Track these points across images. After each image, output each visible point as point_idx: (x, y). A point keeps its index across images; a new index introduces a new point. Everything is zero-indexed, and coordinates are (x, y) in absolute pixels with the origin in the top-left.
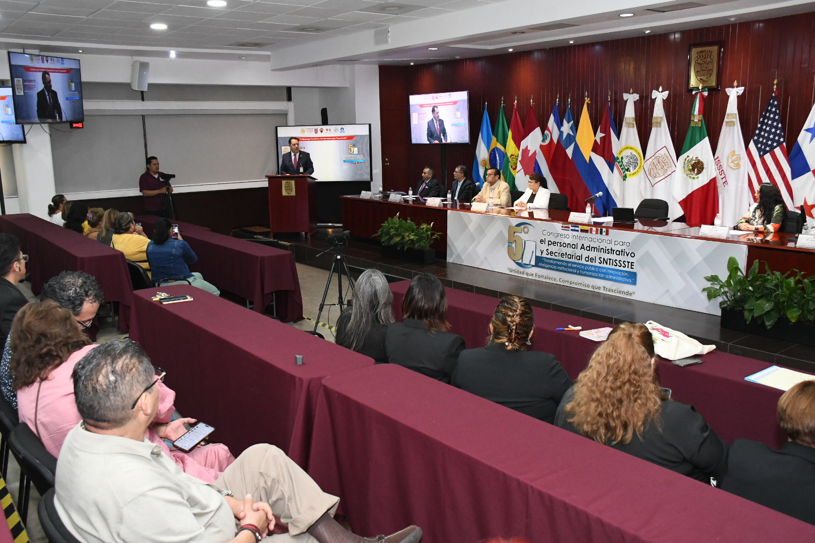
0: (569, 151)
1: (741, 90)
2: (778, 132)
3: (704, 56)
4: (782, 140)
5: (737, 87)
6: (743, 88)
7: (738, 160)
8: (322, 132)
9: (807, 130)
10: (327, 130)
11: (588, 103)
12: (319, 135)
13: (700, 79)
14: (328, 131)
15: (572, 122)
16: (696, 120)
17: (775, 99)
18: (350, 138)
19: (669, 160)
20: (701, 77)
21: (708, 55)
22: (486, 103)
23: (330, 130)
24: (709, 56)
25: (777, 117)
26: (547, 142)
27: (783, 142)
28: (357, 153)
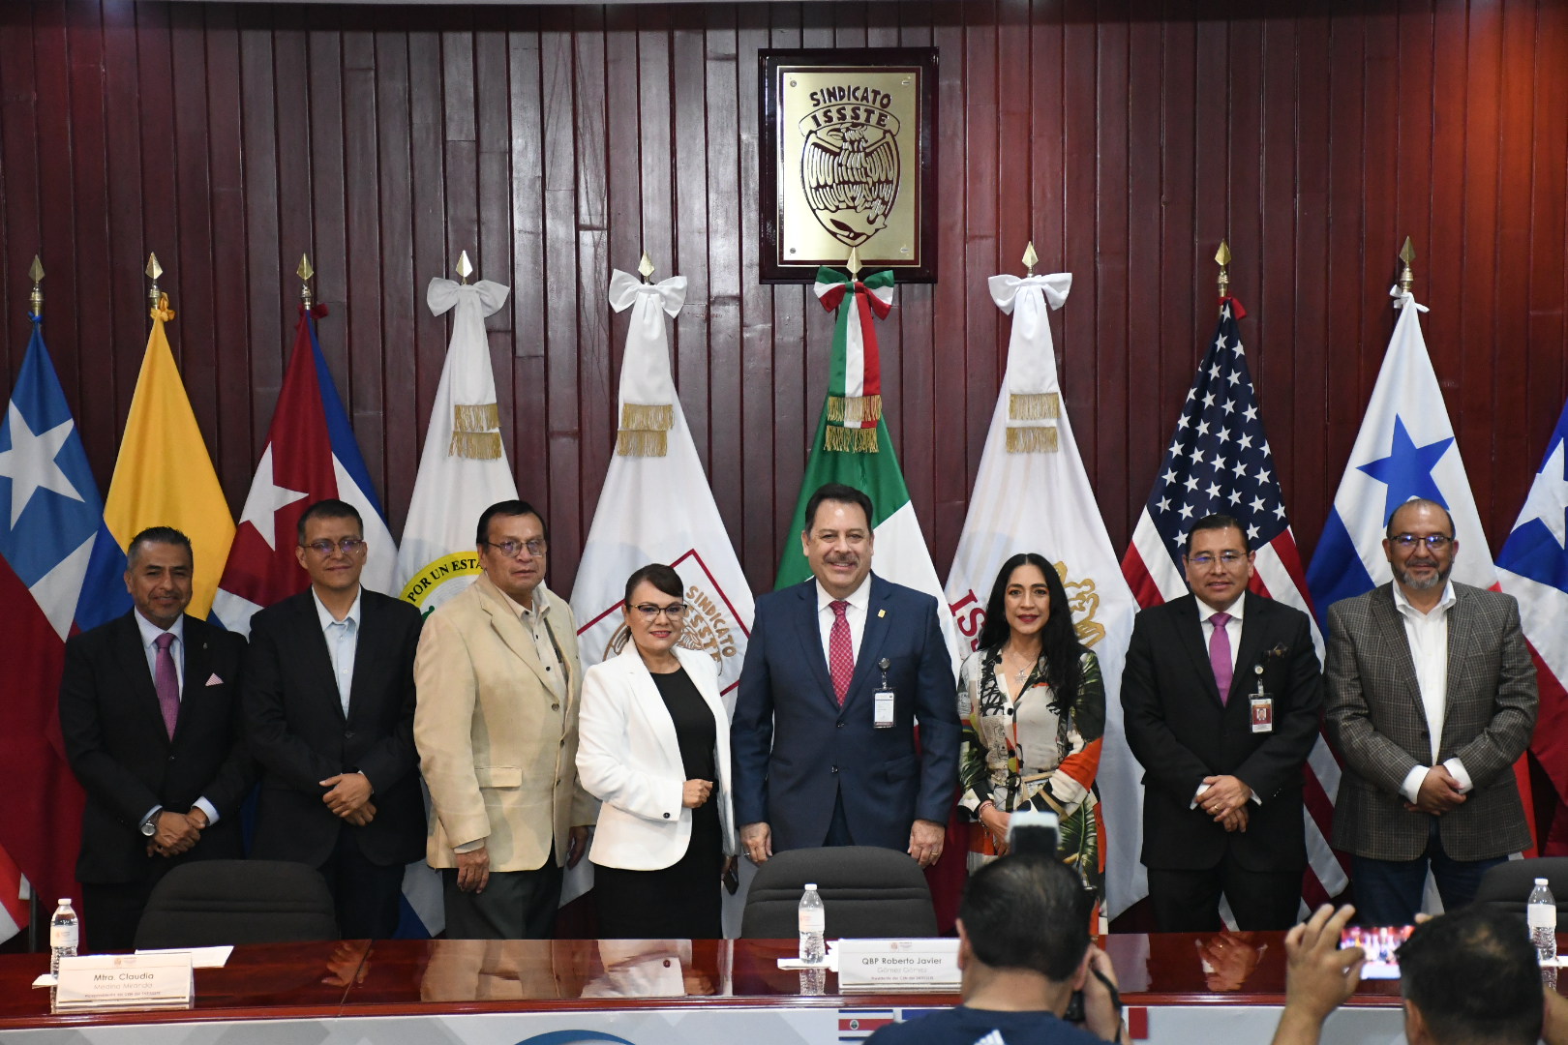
1: (1059, 286)
2: (1263, 477)
3: (848, 113)
4: (1280, 512)
5: (1041, 269)
6: (1068, 276)
7: (1088, 606)
9: (1373, 469)
11: (167, 325)
13: (834, 222)
15: (68, 426)
16: (852, 422)
17: (1232, 330)
19: (718, 620)
20: (839, 216)
21: (869, 112)
24: (874, 118)
25: (1250, 413)
27: (1284, 522)
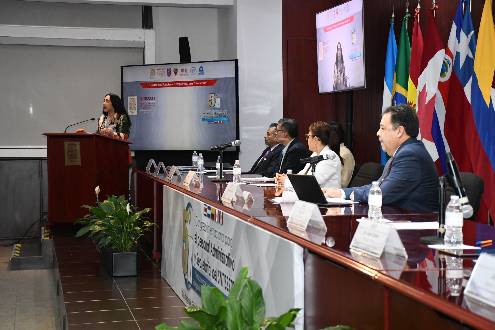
0: (468, 90)
8: (176, 73)
10: (182, 70)
12: (174, 78)
14: (184, 73)
15: (473, 32)
18: (210, 82)
22: (393, 16)
23: (186, 71)
26: (448, 75)
28: (219, 106)
